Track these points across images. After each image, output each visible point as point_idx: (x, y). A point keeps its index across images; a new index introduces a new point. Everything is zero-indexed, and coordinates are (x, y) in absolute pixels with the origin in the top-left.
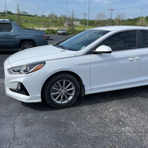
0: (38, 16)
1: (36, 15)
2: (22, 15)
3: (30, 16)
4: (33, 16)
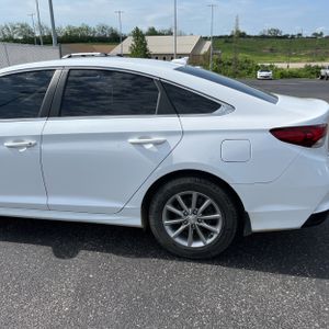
0: (304, 36)
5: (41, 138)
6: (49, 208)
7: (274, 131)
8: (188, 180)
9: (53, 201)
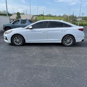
1: (56, 16)
2: (48, 16)
3: (52, 16)
4: (54, 16)
5: (48, 31)
6: (48, 41)
7: (78, 29)
8: (68, 36)
9: (48, 40)
